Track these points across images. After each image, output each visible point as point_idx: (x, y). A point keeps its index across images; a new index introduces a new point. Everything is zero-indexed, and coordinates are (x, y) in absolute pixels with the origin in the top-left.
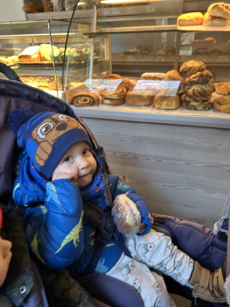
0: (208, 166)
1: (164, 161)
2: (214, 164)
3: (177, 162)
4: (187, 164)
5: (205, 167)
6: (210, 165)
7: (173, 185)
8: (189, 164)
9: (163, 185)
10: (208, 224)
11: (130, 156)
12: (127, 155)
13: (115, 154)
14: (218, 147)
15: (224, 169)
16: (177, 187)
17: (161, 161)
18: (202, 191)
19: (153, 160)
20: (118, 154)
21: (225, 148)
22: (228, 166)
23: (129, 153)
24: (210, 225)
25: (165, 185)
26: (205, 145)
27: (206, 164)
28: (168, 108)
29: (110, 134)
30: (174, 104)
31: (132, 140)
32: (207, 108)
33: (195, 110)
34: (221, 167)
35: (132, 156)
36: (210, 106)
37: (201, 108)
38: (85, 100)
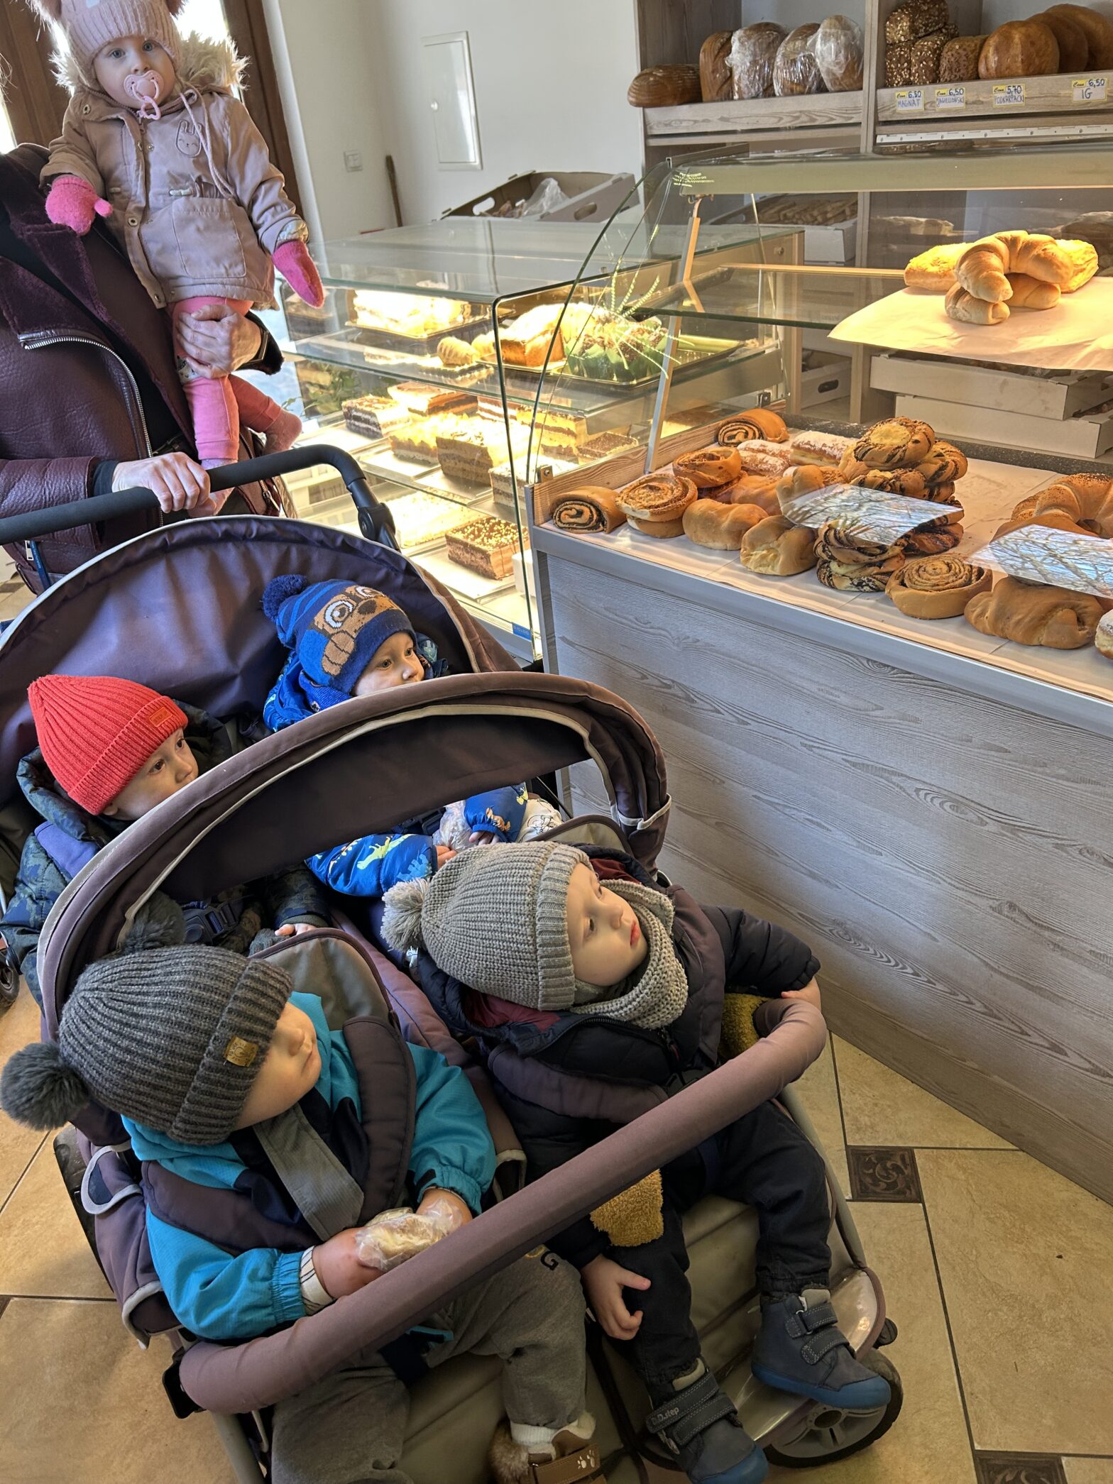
0: (854, 765)
1: (753, 725)
2: (866, 762)
3: (783, 735)
4: (805, 745)
5: (848, 765)
6: (859, 761)
7: (777, 801)
8: (810, 748)
9: (755, 796)
10: (872, 951)
11: (676, 690)
12: (669, 687)
13: (644, 677)
14: (873, 710)
15: (894, 784)
16: (787, 811)
17: (748, 724)
18: (845, 838)
19: (726, 716)
20: (650, 680)
21: (890, 718)
22: (902, 775)
23: (673, 682)
24: (876, 954)
25: (759, 798)
26: (843, 699)
27: (850, 759)
28: (762, 570)
29: (631, 617)
30: (781, 559)
31: (678, 645)
32: (867, 588)
33: (832, 587)
34: (886, 775)
35: (680, 694)
36: (877, 583)
37: (847, 583)
38: (580, 513)
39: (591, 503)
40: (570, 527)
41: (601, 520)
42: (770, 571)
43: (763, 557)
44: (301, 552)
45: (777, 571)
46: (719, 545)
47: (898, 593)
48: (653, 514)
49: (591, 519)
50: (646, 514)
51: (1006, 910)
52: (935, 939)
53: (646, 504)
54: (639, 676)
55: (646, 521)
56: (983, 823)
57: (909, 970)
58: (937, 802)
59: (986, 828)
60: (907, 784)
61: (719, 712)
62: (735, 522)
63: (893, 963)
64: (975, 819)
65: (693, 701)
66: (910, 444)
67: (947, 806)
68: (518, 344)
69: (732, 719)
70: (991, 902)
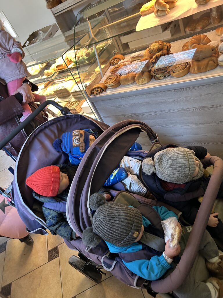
0: (178, 111)
1: (153, 114)
2: (181, 109)
3: (160, 113)
4: (166, 112)
7: (164, 126)
8: (167, 112)
9: (158, 127)
11: (133, 115)
12: (131, 115)
14: (179, 99)
15: (188, 111)
16: (166, 127)
18: (181, 126)
19: (147, 115)
20: (127, 116)
21: (183, 99)
22: (189, 108)
26: (171, 100)
27: (177, 110)
28: (143, 83)
29: (118, 106)
30: (146, 80)
31: (130, 106)
32: (166, 77)
33: (159, 79)
34: (186, 110)
35: (134, 115)
36: (168, 75)
37: (162, 77)
38: (98, 91)
39: (99, 88)
40: (97, 94)
41: (103, 90)
42: (145, 83)
43: (142, 81)
44: (59, 123)
45: (146, 82)
46: (130, 83)
47: (174, 74)
48: (114, 83)
49: (101, 90)
50: (113, 84)
51: (220, 123)
52: (206, 135)
53: (111, 82)
54: (124, 116)
55: (113, 86)
56: (210, 109)
57: (203, 143)
58: (198, 110)
59: (210, 110)
60: (191, 110)
61: (144, 115)
62: (132, 77)
63: (199, 144)
64: (208, 109)
65: (138, 115)
66: (160, 45)
67: (201, 110)
68: (61, 65)
69: (148, 115)
70: (216, 123)
